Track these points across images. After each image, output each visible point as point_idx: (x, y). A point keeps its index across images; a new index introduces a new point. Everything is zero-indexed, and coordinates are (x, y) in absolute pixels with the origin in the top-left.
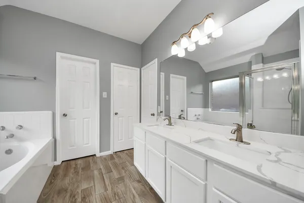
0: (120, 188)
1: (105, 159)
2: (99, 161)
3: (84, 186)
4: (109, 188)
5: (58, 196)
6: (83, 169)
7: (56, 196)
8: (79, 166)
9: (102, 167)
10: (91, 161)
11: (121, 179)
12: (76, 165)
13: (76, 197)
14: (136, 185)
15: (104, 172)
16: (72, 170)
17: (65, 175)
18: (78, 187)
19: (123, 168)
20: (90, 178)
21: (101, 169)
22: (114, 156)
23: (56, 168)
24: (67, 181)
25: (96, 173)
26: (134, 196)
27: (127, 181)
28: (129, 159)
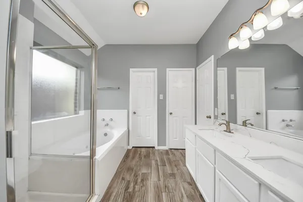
0: (171, 183)
1: (162, 152)
2: (156, 153)
3: (144, 171)
4: (162, 179)
5: (127, 172)
6: (145, 156)
7: (126, 172)
8: (142, 153)
9: (158, 159)
10: (151, 151)
11: (173, 175)
12: (141, 152)
13: (138, 177)
14: (186, 186)
15: (159, 164)
16: (138, 155)
17: (133, 158)
18: (140, 169)
19: (176, 166)
20: (149, 165)
21: (157, 160)
22: (170, 152)
23: (129, 151)
24: (134, 162)
25: (153, 162)
26: (182, 196)
27: (178, 178)
28: (182, 158)
